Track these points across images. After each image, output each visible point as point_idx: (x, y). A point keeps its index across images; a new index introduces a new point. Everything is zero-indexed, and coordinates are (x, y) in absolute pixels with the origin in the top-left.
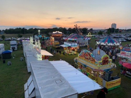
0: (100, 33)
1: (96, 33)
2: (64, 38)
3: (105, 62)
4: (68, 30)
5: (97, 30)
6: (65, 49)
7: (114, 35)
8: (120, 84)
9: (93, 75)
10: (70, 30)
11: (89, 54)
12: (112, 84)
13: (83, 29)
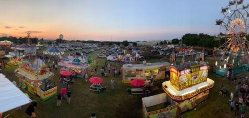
0: (50, 43)
1: (46, 43)
2: (12, 48)
3: (43, 72)
4: (19, 39)
5: (47, 40)
6: (10, 59)
7: (61, 45)
8: (56, 92)
9: (32, 86)
10: (21, 39)
11: (28, 65)
12: (49, 93)
13: (34, 39)
